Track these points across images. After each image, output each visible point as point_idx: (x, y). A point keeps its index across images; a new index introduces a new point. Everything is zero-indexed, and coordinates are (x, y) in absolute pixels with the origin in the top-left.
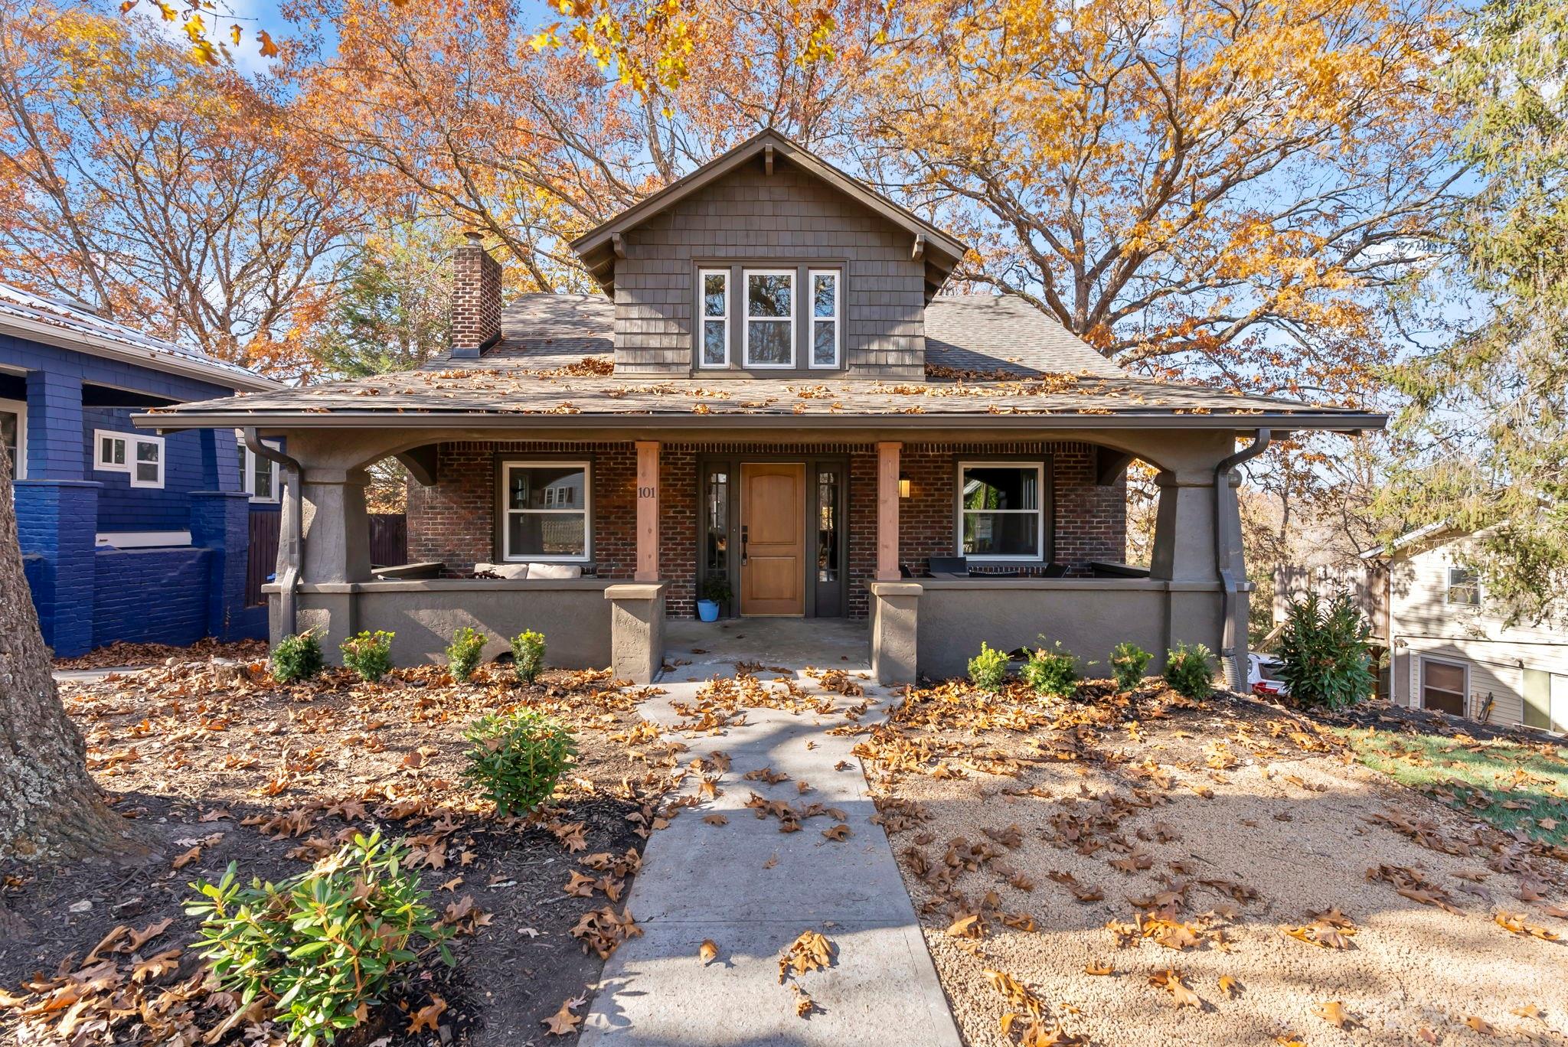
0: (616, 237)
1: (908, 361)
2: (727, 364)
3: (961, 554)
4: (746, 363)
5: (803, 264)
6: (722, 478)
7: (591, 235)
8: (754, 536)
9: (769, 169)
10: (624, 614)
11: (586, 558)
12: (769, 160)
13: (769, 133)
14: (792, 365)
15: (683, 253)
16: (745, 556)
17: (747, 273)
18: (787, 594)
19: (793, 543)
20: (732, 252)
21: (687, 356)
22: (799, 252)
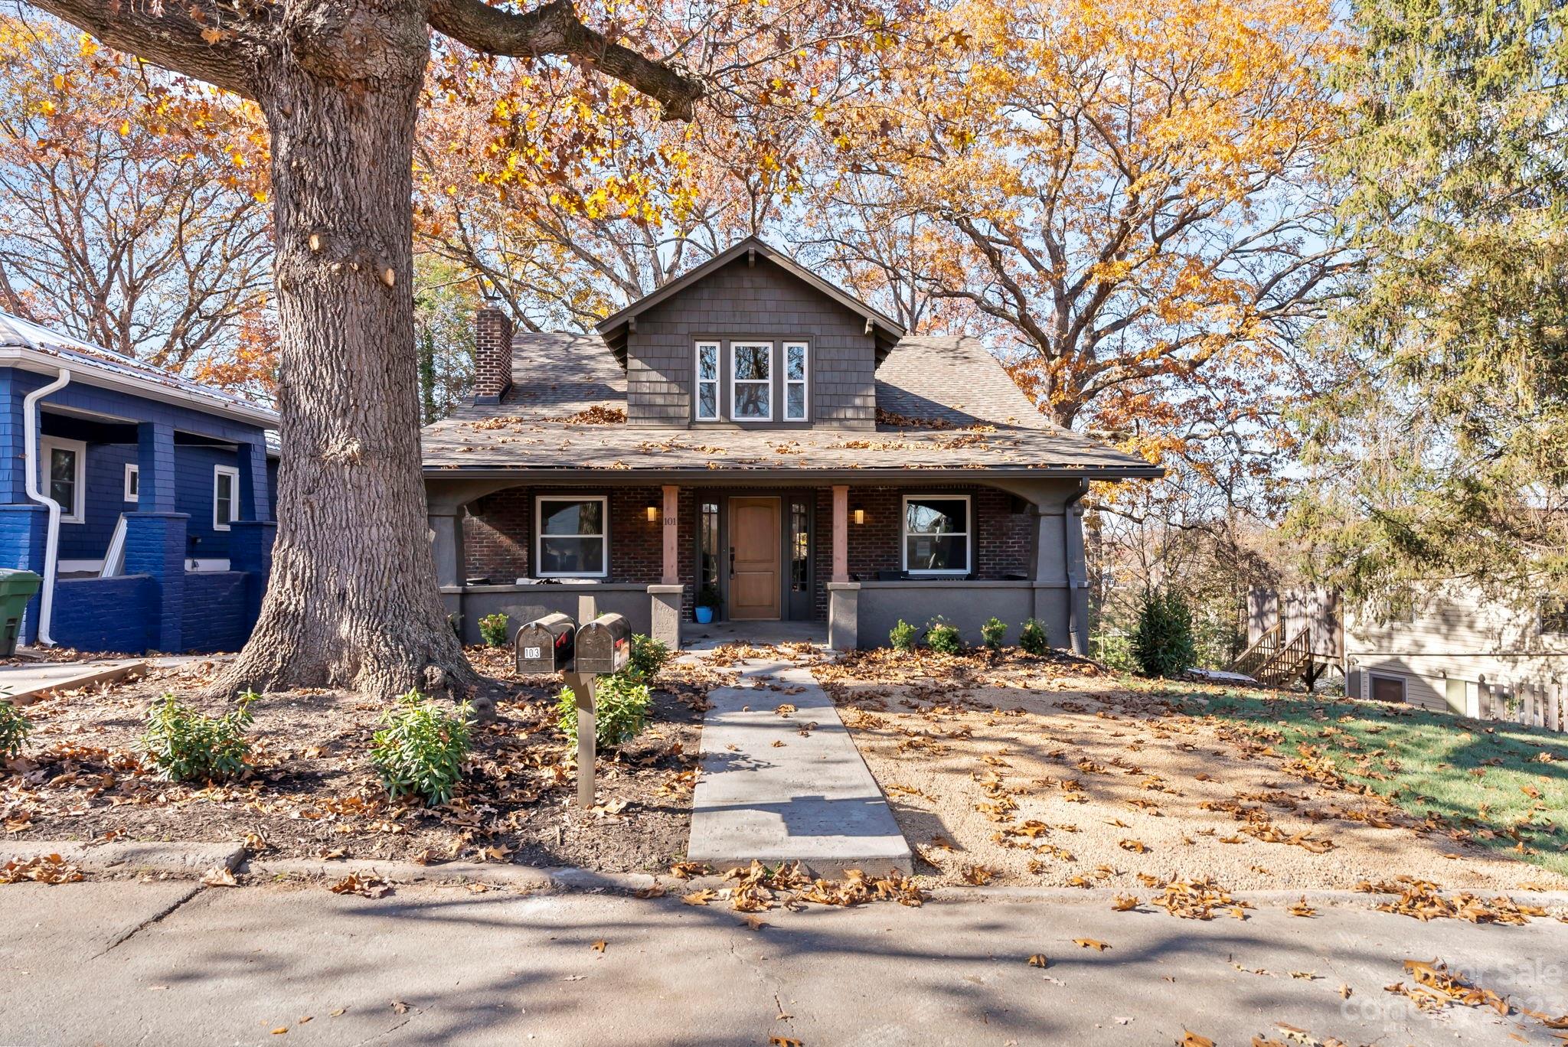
0: (632, 320)
1: (862, 416)
2: (718, 417)
3: (905, 569)
4: (733, 417)
5: (778, 338)
6: (714, 508)
7: (612, 318)
8: (739, 555)
9: (752, 265)
10: (661, 603)
11: (604, 574)
12: (752, 259)
13: (753, 239)
14: (770, 418)
15: (683, 329)
16: (732, 571)
17: (734, 345)
18: (767, 602)
19: (772, 561)
20: (721, 329)
21: (686, 412)
22: (774, 329)
